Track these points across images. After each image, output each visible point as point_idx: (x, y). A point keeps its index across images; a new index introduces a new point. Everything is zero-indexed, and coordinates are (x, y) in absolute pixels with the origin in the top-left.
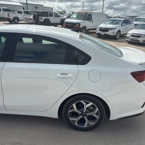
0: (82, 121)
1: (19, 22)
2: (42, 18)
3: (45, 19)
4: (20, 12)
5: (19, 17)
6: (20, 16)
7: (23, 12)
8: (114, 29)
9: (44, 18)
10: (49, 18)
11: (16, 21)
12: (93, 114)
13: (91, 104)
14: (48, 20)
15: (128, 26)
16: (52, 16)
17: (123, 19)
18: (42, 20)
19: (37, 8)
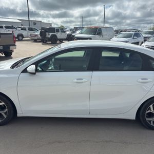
1: (23, 39)
2: (49, 34)
3: (52, 35)
7: (27, 29)
11: (20, 38)
14: (55, 36)
16: (59, 32)
19: (35, 24)
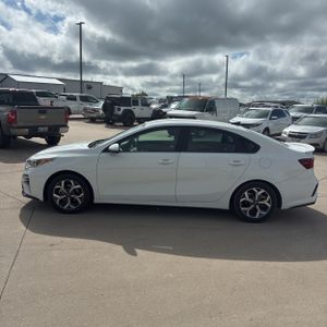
0: (254, 212)
2: (119, 110)
3: (125, 110)
4: (73, 99)
5: (71, 107)
6: (72, 105)
7: (78, 99)
8: (257, 125)
9: (122, 108)
10: (132, 108)
12: (265, 202)
13: (263, 191)
14: (131, 112)
15: (282, 120)
16: (137, 105)
17: (271, 109)
18: (120, 113)
19: (90, 88)
